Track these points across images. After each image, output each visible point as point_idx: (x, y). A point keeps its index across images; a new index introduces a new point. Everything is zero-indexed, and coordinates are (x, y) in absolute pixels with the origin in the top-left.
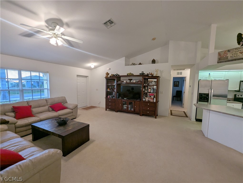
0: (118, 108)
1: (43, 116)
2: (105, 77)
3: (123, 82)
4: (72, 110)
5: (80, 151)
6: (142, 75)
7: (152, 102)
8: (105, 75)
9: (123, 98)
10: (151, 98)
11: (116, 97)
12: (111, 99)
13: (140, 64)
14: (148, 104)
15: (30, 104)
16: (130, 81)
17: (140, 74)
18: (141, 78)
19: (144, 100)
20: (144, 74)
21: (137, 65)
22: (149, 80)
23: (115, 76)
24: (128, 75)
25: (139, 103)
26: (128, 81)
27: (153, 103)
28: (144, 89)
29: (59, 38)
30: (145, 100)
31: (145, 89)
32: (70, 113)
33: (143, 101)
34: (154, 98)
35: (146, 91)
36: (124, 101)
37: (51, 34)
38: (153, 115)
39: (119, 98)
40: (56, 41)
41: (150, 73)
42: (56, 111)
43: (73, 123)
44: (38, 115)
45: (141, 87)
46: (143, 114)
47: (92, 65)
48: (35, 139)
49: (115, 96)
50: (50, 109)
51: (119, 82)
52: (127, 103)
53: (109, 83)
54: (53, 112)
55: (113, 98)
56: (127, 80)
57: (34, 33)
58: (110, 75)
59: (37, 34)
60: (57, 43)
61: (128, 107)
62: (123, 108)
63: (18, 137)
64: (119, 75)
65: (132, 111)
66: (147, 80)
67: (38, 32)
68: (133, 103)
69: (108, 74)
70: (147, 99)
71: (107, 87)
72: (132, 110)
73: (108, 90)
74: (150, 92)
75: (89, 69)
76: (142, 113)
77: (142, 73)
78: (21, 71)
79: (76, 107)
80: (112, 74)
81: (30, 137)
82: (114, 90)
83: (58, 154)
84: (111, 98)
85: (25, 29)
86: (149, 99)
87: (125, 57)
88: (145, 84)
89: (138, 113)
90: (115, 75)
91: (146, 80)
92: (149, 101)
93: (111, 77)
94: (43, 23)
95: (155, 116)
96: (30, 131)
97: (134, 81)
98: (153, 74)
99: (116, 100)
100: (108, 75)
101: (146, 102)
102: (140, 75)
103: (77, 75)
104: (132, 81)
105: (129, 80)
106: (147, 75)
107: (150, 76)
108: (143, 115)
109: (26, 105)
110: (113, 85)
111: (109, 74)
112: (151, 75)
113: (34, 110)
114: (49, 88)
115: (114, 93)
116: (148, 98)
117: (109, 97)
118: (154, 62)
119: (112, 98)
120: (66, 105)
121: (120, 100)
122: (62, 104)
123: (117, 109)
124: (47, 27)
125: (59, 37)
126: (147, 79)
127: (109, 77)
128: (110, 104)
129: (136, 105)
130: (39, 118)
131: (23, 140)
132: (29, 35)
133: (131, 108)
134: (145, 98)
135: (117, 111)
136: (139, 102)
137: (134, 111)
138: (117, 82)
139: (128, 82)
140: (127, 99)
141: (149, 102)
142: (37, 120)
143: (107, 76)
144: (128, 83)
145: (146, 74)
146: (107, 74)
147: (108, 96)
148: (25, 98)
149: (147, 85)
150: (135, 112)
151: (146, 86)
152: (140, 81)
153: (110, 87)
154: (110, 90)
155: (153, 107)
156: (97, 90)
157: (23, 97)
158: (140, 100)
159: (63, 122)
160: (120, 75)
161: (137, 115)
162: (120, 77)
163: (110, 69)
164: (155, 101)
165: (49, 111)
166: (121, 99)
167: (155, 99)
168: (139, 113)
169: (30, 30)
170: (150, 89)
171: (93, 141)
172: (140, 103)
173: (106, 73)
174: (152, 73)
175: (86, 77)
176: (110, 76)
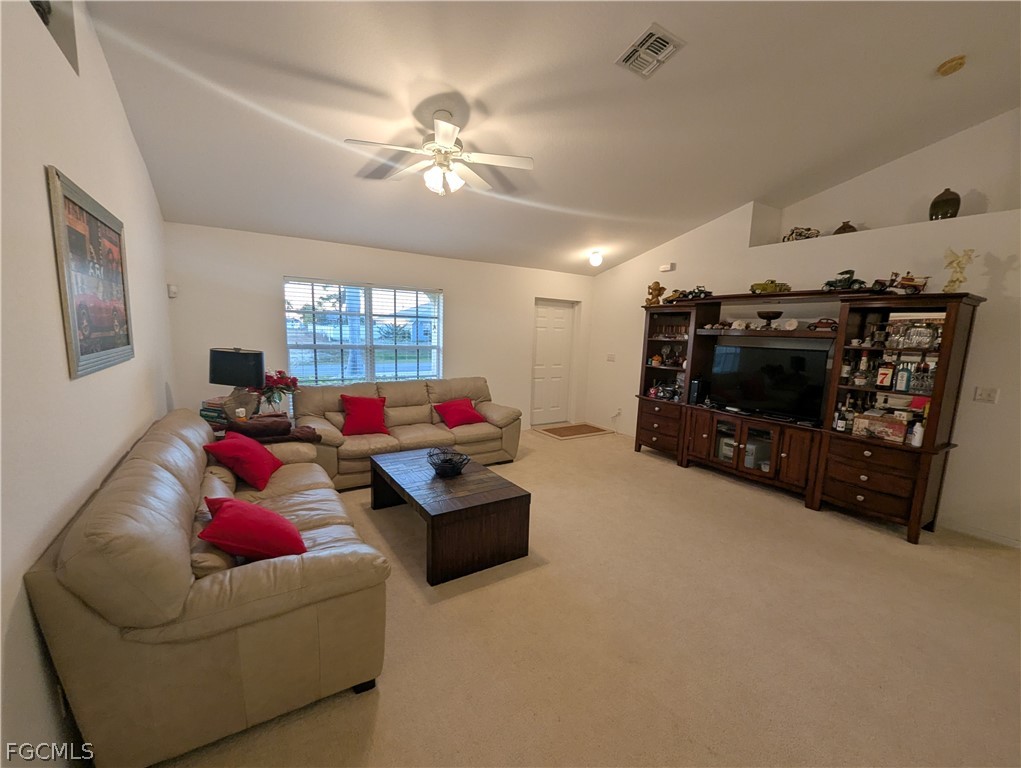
0: (691, 448)
1: (408, 436)
2: (645, 304)
3: (730, 325)
4: (501, 428)
5: (484, 586)
6: (844, 287)
7: (891, 447)
8: (644, 296)
9: (721, 407)
10: (894, 424)
11: (686, 398)
12: (665, 403)
13: (846, 228)
14: (867, 453)
15: (384, 394)
16: (769, 324)
17: (829, 284)
18: (834, 308)
19: (840, 425)
20: (856, 281)
21: (828, 234)
22: (893, 316)
23: (690, 297)
24: (754, 292)
25: (807, 442)
26: (758, 324)
27: (905, 449)
28: (846, 369)
29: (457, 164)
30: (849, 430)
31: (856, 369)
32: (493, 439)
33: (835, 430)
34: (911, 424)
35: (859, 382)
36: (722, 418)
37: (430, 153)
38: (898, 520)
39: (703, 403)
40: (444, 178)
41: (899, 279)
42: (451, 424)
43: (481, 477)
44: (397, 430)
45: (831, 353)
46: (825, 498)
47: (595, 253)
48: (377, 504)
49: (681, 393)
50: (436, 417)
51: (708, 327)
52: (738, 429)
53: (661, 332)
54: (442, 428)
55: (673, 398)
56: (754, 318)
57: (391, 163)
58: (667, 294)
59: (397, 166)
60: (445, 185)
61: (740, 453)
62: (716, 455)
63: (329, 488)
64: (708, 294)
65: (764, 475)
66: (886, 318)
67: (400, 157)
68: (774, 433)
69: (657, 290)
70: (862, 426)
71: (652, 348)
72: (766, 469)
73: (655, 363)
74: (890, 389)
75: (584, 270)
76: (818, 495)
77: (840, 277)
78: (370, 290)
79: (515, 420)
80: (675, 291)
81: (366, 495)
82: (682, 365)
83: (375, 567)
84: (665, 400)
85: (368, 155)
86: (878, 428)
87: (752, 202)
88: (855, 343)
89: (794, 489)
90: (691, 293)
91: (872, 318)
92: (871, 435)
93: (671, 302)
94: (409, 123)
95: (905, 529)
96: (367, 478)
97: (790, 325)
98: (918, 281)
99: (684, 410)
100: (660, 295)
101: (854, 440)
102: (826, 289)
103: (538, 300)
104: (774, 324)
105: (762, 315)
106: (878, 288)
107: (901, 292)
108: (823, 506)
109: (372, 394)
110: (679, 338)
111: (664, 289)
112: (903, 287)
113: (393, 414)
114: (441, 345)
115: (681, 377)
116: (867, 421)
117: (656, 394)
118: (946, 206)
119: (669, 399)
120: (485, 409)
121: (705, 410)
122: (473, 402)
123: (685, 451)
124: (420, 131)
125: (455, 161)
126: (884, 313)
127: (661, 303)
128: (656, 425)
129: (786, 447)
130: (397, 442)
131: (334, 498)
132: (380, 172)
133: (758, 460)
134: (849, 416)
135: (685, 463)
136: (808, 435)
137: (772, 476)
138: (700, 325)
139: (752, 327)
140: (742, 410)
141: (872, 441)
142: (392, 447)
143: (653, 298)
144: (755, 330)
145: (869, 285)
146: (654, 290)
147: (652, 391)
148: (378, 374)
149: (867, 344)
150: (777, 483)
151: (865, 349)
152: (827, 325)
153: (666, 351)
154: (663, 363)
155: (901, 477)
156: (611, 359)
157: (372, 369)
158: (819, 424)
159: (447, 465)
160: (714, 294)
161: (787, 498)
162: (719, 305)
163: (673, 267)
164: (917, 440)
165: (432, 423)
166: (713, 407)
167: (918, 429)
168: (799, 491)
169: (381, 154)
170: (890, 372)
171: (540, 563)
172: (812, 440)
173: (649, 287)
174: (914, 274)
175: (573, 304)
176: (665, 300)
